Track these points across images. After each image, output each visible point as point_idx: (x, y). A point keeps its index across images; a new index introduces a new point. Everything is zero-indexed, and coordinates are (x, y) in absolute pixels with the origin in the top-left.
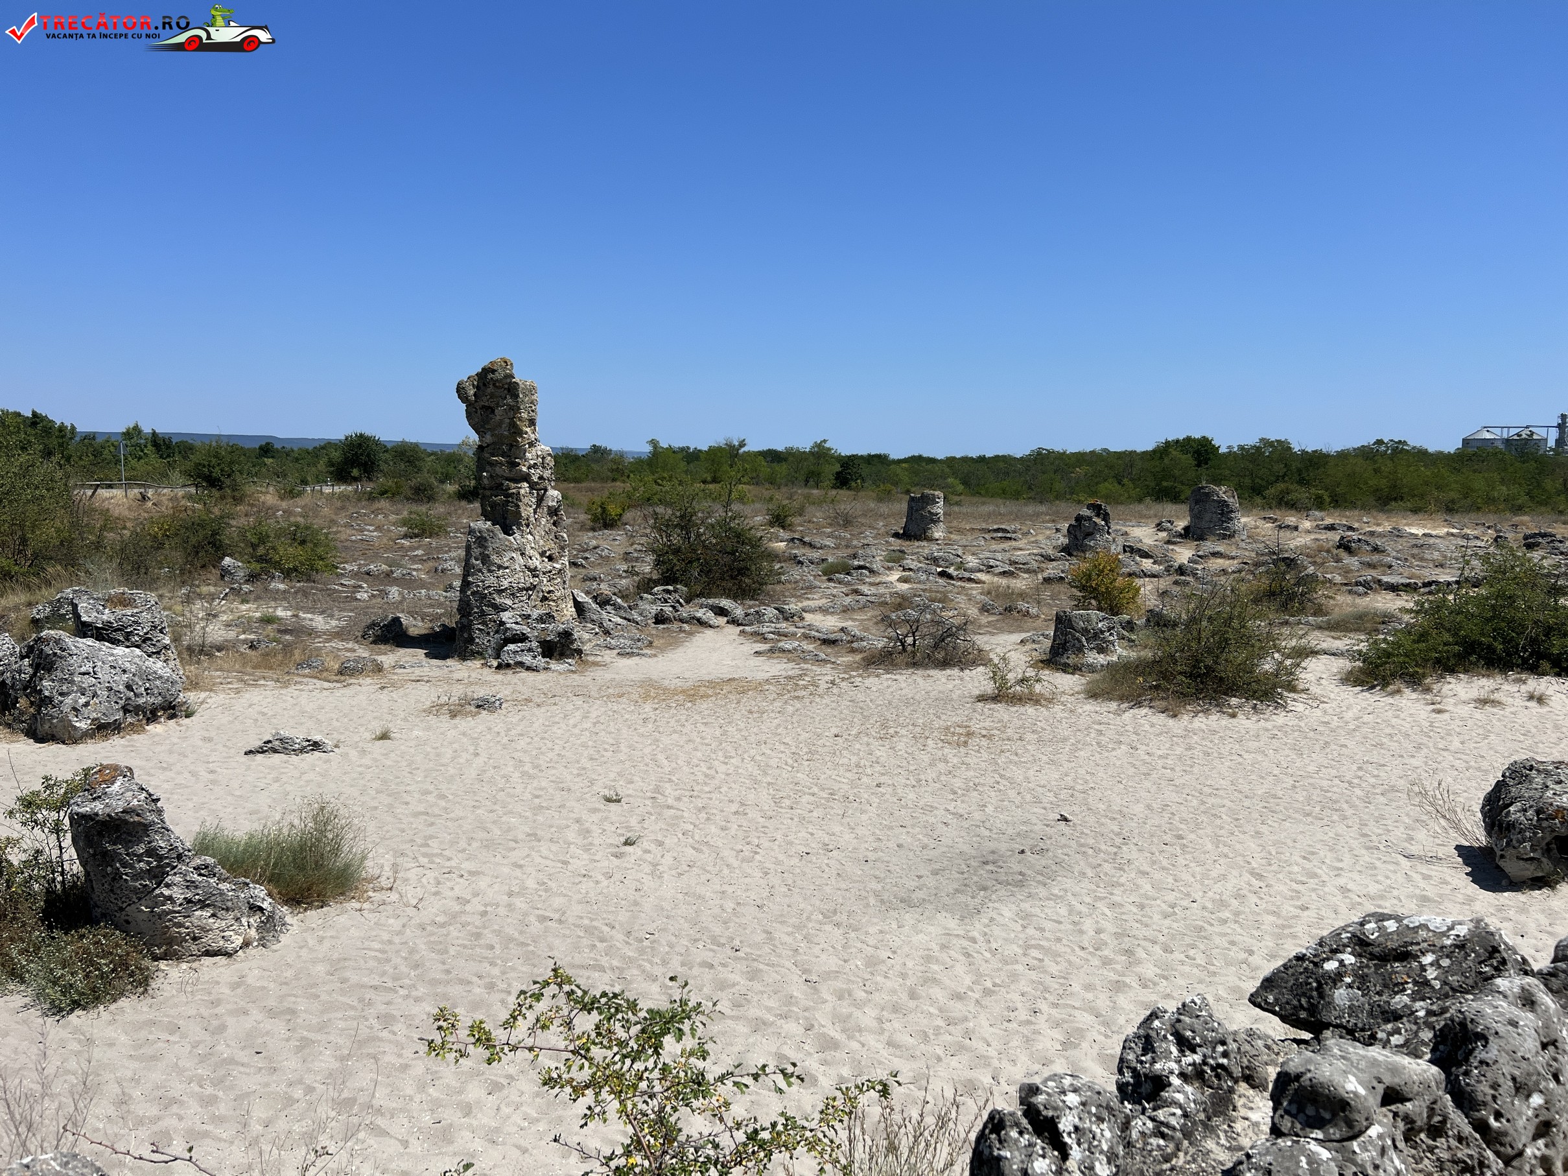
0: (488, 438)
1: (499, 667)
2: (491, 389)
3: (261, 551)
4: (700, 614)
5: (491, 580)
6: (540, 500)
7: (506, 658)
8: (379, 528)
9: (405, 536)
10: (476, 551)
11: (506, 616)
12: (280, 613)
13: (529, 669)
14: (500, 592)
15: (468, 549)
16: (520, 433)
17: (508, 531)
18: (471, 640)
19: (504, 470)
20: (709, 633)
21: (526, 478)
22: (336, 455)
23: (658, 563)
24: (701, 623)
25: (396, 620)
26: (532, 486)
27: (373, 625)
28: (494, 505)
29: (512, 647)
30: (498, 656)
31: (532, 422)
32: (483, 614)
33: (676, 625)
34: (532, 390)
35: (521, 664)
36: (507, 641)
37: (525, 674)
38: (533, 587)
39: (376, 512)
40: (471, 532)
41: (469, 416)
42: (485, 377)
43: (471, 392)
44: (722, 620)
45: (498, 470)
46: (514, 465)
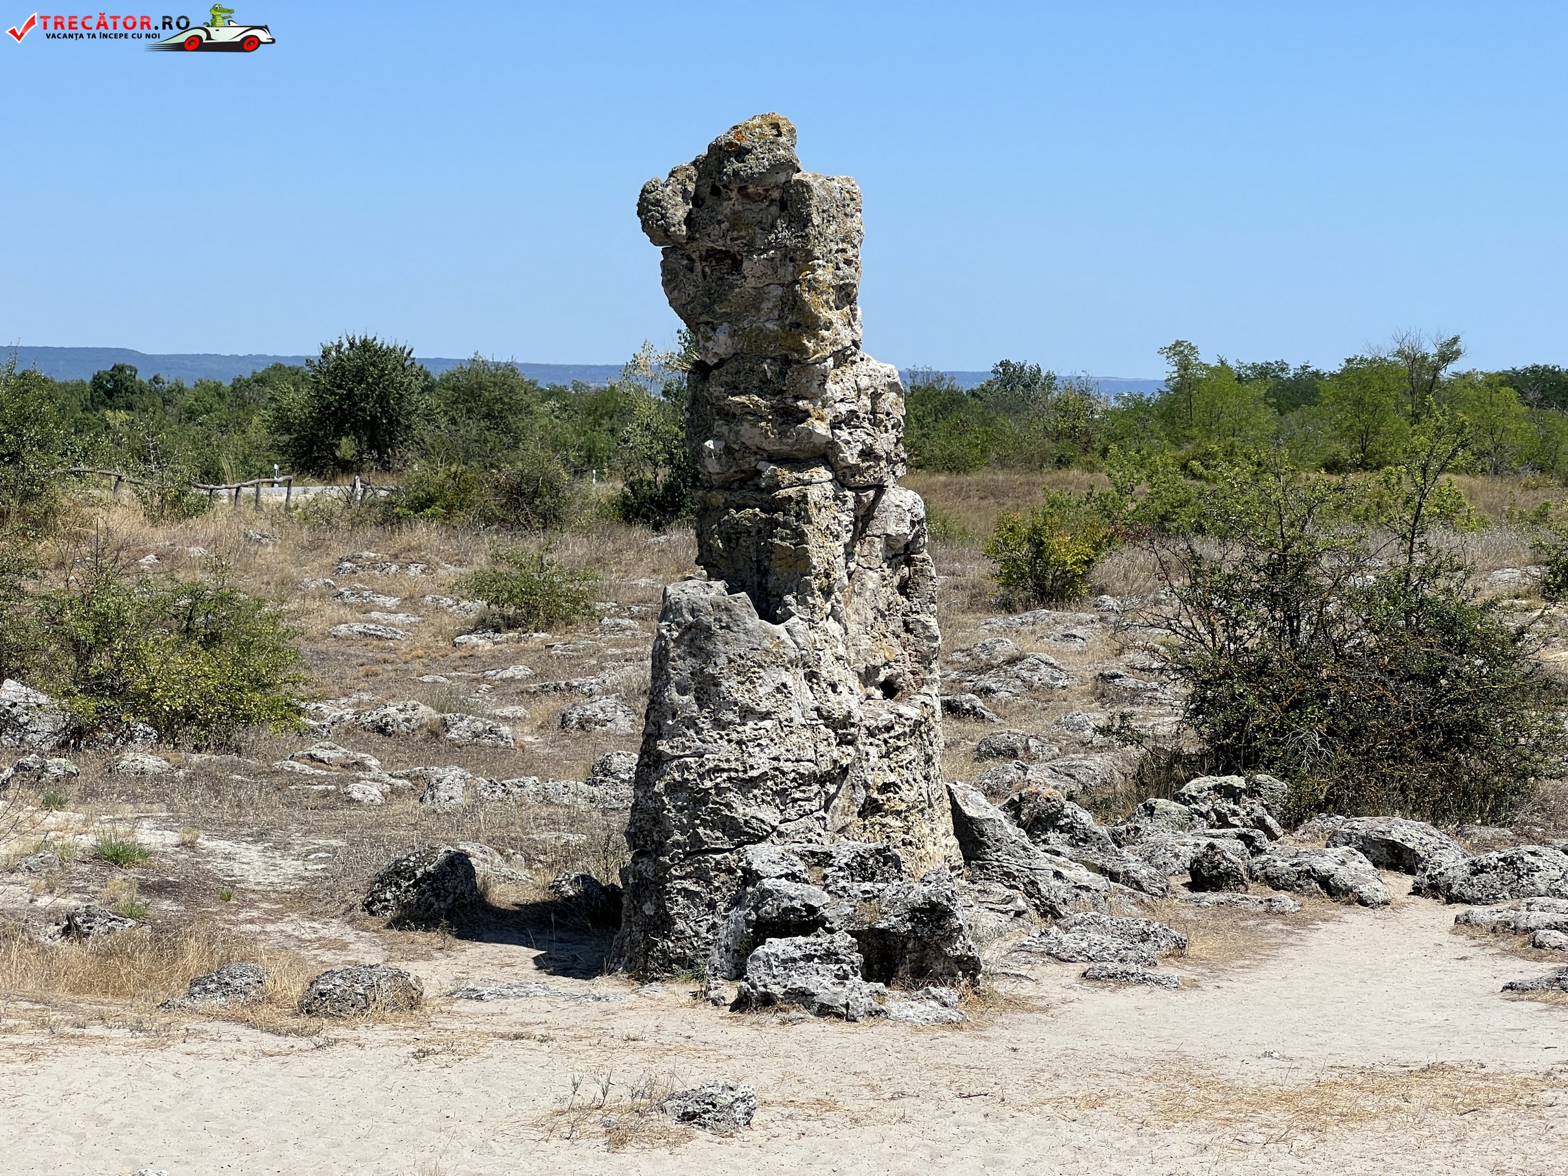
0: (722, 343)
1: (742, 1004)
2: (732, 204)
3: (100, 662)
4: (1326, 864)
5: (722, 752)
6: (864, 519)
7: (759, 977)
8: (411, 602)
9: (482, 625)
10: (682, 667)
11: (761, 856)
12: (149, 836)
13: (825, 1011)
14: (746, 785)
15: (660, 658)
16: (811, 325)
17: (770, 610)
18: (663, 924)
19: (764, 433)
21: (826, 455)
22: (297, 400)
23: (1199, 707)
24: (1329, 887)
25: (459, 863)
26: (843, 478)
27: (397, 873)
28: (732, 535)
29: (777, 946)
30: (739, 973)
31: (846, 295)
32: (697, 849)
33: (1257, 893)
34: (847, 203)
35: (802, 997)
36: (765, 929)
37: (813, 1027)
38: (839, 774)
39: (400, 557)
40: (668, 610)
41: (671, 279)
42: (719, 171)
43: (679, 212)
44: (1398, 884)
45: (748, 433)
46: (792, 417)
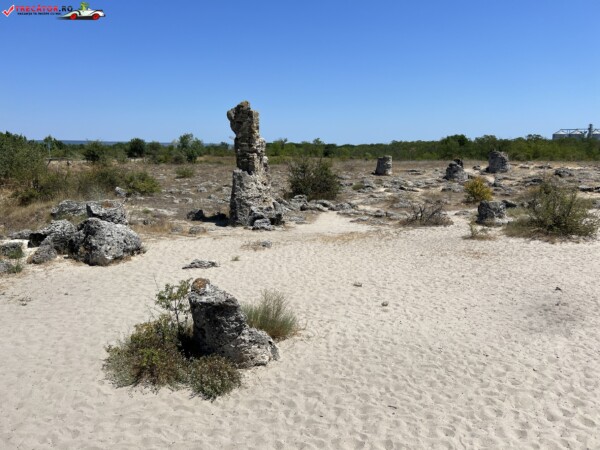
0: (240, 135)
1: (254, 229)
2: (241, 114)
3: (131, 184)
4: (318, 206)
5: (244, 194)
6: (261, 160)
7: (256, 225)
8: (165, 175)
9: (177, 178)
10: (238, 182)
11: (253, 208)
12: (151, 209)
13: (266, 230)
14: (248, 198)
15: (234, 181)
16: (254, 132)
17: (250, 173)
18: (237, 218)
19: (247, 148)
20: (324, 214)
21: (256, 151)
22: (127, 147)
23: (292, 187)
24: (319, 209)
25: (201, 211)
26: (259, 155)
27: (191, 213)
28: (243, 163)
29: (258, 221)
30: (252, 225)
31: (258, 128)
32: (241, 208)
33: (310, 211)
34: (257, 114)
35: (263, 228)
36: (255, 219)
37: (265, 232)
38: (259, 197)
39: (162, 168)
40: (234, 174)
41: (232, 125)
42: (239, 109)
43: (233, 116)
44: (326, 209)
45: (245, 148)
46: (251, 146)
